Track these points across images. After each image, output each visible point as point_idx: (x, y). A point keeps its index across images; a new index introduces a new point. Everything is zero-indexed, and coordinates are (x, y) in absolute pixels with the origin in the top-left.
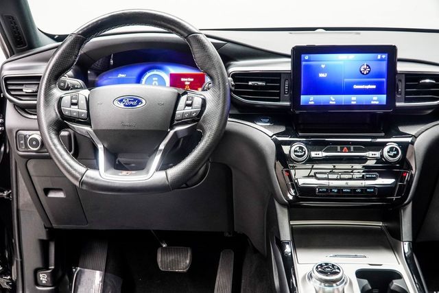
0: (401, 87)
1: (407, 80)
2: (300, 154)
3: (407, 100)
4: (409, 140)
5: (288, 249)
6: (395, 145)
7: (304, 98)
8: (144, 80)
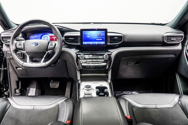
0: (109, 39)
1: (110, 38)
2: (82, 57)
3: (110, 43)
4: (110, 53)
5: (79, 82)
6: (107, 55)
7: (84, 43)
8: (42, 37)
